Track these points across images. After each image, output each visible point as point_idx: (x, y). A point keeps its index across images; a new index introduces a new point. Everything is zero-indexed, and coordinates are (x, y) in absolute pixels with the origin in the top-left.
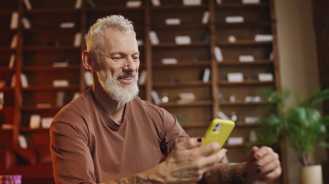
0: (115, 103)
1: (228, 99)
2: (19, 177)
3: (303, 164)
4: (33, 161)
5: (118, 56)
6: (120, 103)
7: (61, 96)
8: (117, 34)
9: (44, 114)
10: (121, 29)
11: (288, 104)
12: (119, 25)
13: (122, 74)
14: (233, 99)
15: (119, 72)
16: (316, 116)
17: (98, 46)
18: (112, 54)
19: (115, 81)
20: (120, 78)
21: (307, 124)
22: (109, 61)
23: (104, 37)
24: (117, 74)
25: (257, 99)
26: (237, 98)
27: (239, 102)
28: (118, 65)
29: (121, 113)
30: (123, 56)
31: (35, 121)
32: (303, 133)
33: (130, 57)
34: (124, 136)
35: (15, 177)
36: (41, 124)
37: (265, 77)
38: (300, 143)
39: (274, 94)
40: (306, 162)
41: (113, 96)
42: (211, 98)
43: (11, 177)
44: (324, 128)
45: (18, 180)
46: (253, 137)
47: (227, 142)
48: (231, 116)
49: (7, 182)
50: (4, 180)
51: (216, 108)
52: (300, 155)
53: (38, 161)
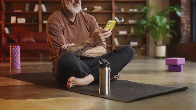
1: (120, 10)
2: (19, 47)
4: (17, 42)
6: (74, 14)
7: (27, 5)
9: (18, 16)
11: (152, 13)
13: (75, 2)
14: (122, 10)
16: (165, 20)
21: (160, 24)
24: (72, 3)
25: (136, 10)
26: (124, 10)
27: (126, 11)
29: (74, 18)
31: (13, 20)
32: (158, 29)
34: (76, 27)
35: (17, 46)
36: (17, 21)
38: (156, 34)
39: (144, 8)
40: (158, 44)
42: (111, 9)
44: (168, 27)
45: (19, 48)
46: (132, 31)
47: (118, 33)
48: (121, 19)
49: (14, 49)
50: (12, 47)
51: (113, 15)
52: (156, 40)
53: (19, 41)
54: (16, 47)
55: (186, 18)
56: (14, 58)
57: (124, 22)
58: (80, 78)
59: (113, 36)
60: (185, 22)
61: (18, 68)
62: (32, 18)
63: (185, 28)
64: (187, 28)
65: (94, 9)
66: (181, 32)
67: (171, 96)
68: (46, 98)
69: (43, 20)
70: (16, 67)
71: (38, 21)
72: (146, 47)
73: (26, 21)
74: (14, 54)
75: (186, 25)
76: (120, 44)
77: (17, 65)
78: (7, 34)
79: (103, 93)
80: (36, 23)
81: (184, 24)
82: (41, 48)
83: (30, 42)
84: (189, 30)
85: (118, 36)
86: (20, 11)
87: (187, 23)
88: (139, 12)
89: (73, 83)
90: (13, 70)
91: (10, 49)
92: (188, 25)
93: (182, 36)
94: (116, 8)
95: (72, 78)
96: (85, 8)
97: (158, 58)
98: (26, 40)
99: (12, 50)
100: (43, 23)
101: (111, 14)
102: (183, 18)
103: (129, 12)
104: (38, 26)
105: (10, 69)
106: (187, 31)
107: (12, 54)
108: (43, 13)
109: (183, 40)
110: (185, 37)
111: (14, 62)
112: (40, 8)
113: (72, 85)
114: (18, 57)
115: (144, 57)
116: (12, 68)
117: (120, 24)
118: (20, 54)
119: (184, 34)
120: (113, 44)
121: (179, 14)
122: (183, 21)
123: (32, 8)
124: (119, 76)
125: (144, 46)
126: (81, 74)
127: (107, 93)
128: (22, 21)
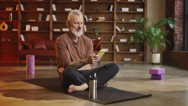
0: (76, 37)
1: (121, 20)
3: (153, 53)
4: (31, 48)
5: (77, 23)
7: (40, 16)
8: (77, 16)
9: (32, 24)
10: (78, 15)
11: (149, 24)
12: (77, 13)
13: (78, 29)
14: (123, 20)
15: (77, 28)
16: (159, 31)
17: (71, 19)
18: (75, 23)
19: (76, 30)
20: (77, 30)
22: (74, 24)
23: (73, 17)
24: (76, 29)
25: (135, 21)
26: (125, 20)
27: (126, 22)
28: (77, 26)
29: (77, 39)
30: (78, 23)
31: (28, 28)
32: (153, 39)
33: (80, 23)
34: (78, 47)
36: (31, 29)
37: (140, 10)
38: (152, 43)
40: (154, 52)
41: (75, 34)
42: (113, 20)
43: (31, 56)
44: (162, 37)
45: (33, 57)
46: (132, 39)
47: (119, 41)
48: (122, 29)
49: (30, 58)
50: (28, 57)
51: (115, 24)
52: (152, 48)
53: (33, 47)
54: (32, 57)
55: (179, 29)
56: (30, 65)
57: (124, 31)
58: (78, 85)
59: (115, 44)
60: (178, 33)
61: (32, 73)
62: (44, 26)
63: (178, 38)
64: (180, 37)
65: (98, 19)
66: (175, 41)
67: (138, 101)
68: (54, 100)
69: (53, 28)
70: (31, 72)
71: (49, 29)
72: (144, 54)
73: (39, 29)
74: (30, 62)
75: (179, 35)
76: (120, 51)
77: (32, 71)
78: (23, 41)
79: (92, 97)
80: (47, 31)
81: (177, 34)
82: (51, 54)
83: (42, 49)
84: (182, 39)
85: (119, 44)
86: (35, 20)
87: (179, 33)
88: (137, 22)
89: (72, 89)
90: (29, 74)
91: (27, 58)
92: (180, 35)
93: (175, 45)
94: (117, 18)
95: (72, 86)
96: (90, 18)
97: (153, 64)
98: (38, 47)
99: (28, 59)
100: (53, 30)
101: (113, 23)
102: (176, 29)
103: (129, 22)
104: (49, 33)
105: (26, 74)
106: (180, 41)
107: (28, 62)
108: (54, 23)
109: (177, 48)
110: (178, 46)
111: (30, 68)
112: (51, 18)
113: (71, 91)
114: (33, 65)
115: (142, 62)
116: (28, 73)
117: (121, 32)
118: (35, 62)
119: (177, 43)
120: (115, 51)
121: (171, 26)
122: (176, 32)
123: (44, 18)
124: (107, 84)
125: (142, 52)
126: (79, 83)
127: (94, 97)
128: (35, 29)
